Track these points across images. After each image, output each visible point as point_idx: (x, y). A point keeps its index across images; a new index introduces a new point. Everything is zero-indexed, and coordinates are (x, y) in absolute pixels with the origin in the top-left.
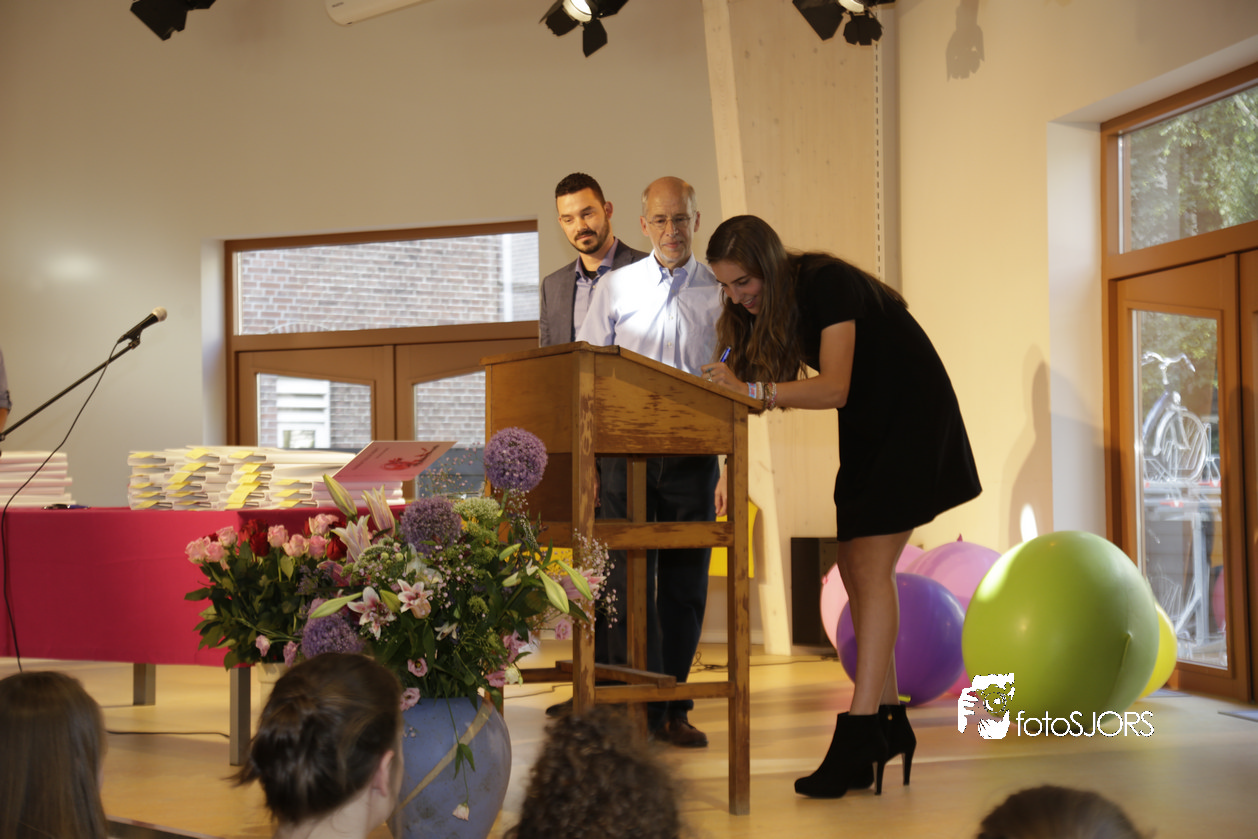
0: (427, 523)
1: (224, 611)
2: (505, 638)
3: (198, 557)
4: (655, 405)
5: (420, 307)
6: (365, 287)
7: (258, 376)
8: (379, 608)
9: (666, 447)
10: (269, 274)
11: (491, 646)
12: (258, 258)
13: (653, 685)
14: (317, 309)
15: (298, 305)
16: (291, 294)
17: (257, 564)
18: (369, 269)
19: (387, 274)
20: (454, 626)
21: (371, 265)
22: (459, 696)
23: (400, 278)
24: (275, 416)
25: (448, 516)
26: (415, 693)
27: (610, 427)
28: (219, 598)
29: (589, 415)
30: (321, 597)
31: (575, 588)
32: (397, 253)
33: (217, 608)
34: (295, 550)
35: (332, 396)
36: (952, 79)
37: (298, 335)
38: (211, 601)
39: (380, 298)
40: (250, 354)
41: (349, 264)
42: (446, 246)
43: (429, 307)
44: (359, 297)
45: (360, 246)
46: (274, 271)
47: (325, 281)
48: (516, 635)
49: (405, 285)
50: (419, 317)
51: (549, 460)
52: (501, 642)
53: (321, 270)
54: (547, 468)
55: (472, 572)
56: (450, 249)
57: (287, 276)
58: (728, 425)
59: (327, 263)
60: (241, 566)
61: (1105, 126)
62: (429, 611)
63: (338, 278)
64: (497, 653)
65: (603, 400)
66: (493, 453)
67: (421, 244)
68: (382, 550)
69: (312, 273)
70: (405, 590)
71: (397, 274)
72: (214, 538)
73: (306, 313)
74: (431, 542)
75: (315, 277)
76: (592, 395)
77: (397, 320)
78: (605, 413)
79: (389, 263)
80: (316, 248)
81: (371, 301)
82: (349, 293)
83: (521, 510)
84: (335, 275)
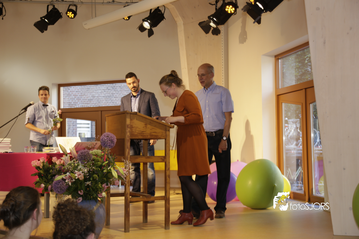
0: (83, 156)
1: (41, 179)
2: (103, 185)
3: (34, 165)
4: (146, 127)
5: (115, 101)
6: (100, 96)
7: (67, 119)
8: (70, 178)
9: (149, 137)
10: (75, 92)
11: (99, 187)
12: (72, 88)
13: (145, 197)
14: (88, 101)
15: (83, 100)
16: (81, 97)
17: (49, 167)
18: (101, 91)
19: (106, 92)
20: (90, 182)
21: (102, 90)
22: (93, 200)
23: (109, 93)
24: (76, 129)
25: (89, 154)
26: (81, 198)
27: (134, 132)
28: (40, 175)
29: (129, 129)
30: (58, 175)
31: (120, 172)
32: (109, 87)
33: (39, 178)
34: (59, 163)
35: (91, 124)
36: (240, 44)
37: (83, 108)
38: (38, 177)
39: (104, 99)
40: (65, 113)
41: (96, 90)
42: (122, 85)
43: (117, 101)
44: (99, 98)
45: (99, 85)
46: (76, 92)
47: (90, 94)
48: (105, 184)
49: (111, 95)
50: (114, 104)
51: (117, 141)
52: (102, 186)
53: (89, 91)
54: (116, 142)
55: (95, 168)
56: (123, 86)
57: (80, 93)
58: (165, 132)
59: (90, 90)
60: (46, 167)
61: (276, 56)
62: (83, 178)
63: (93, 93)
64: (100, 188)
65: (133, 125)
66: (103, 139)
67: (115, 85)
68: (72, 163)
69: (86, 92)
70: (77, 173)
71: (109, 92)
72: (39, 160)
73: (85, 102)
74: (84, 161)
75: (87, 93)
76: (129, 124)
77: (109, 104)
78: (133, 129)
79: (107, 89)
80: (87, 86)
81: (102, 99)
82: (96, 97)
83: (109, 153)
84: (92, 92)
